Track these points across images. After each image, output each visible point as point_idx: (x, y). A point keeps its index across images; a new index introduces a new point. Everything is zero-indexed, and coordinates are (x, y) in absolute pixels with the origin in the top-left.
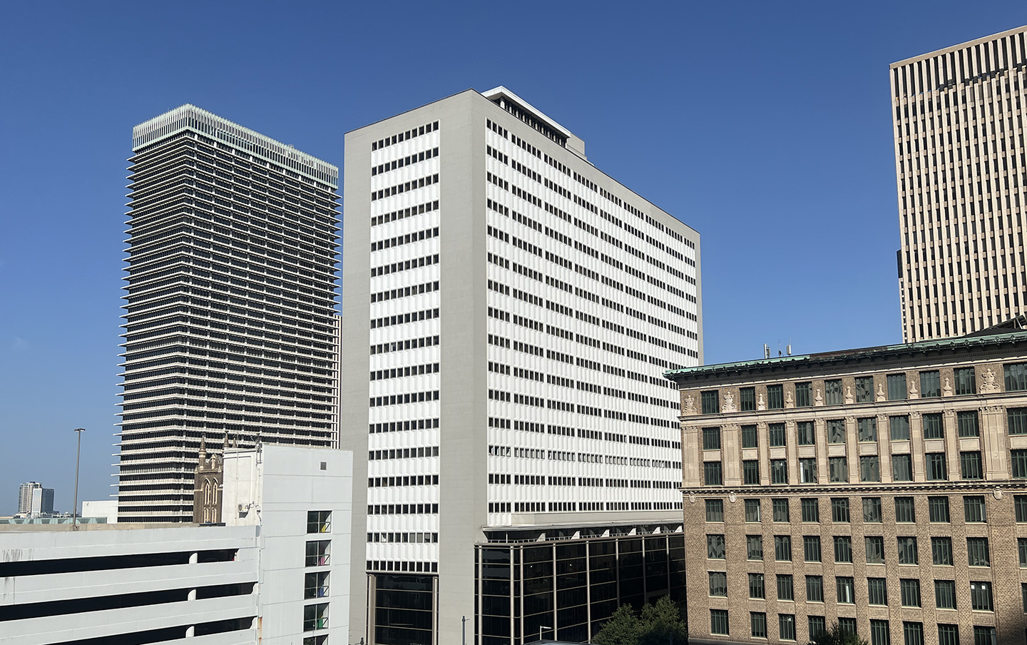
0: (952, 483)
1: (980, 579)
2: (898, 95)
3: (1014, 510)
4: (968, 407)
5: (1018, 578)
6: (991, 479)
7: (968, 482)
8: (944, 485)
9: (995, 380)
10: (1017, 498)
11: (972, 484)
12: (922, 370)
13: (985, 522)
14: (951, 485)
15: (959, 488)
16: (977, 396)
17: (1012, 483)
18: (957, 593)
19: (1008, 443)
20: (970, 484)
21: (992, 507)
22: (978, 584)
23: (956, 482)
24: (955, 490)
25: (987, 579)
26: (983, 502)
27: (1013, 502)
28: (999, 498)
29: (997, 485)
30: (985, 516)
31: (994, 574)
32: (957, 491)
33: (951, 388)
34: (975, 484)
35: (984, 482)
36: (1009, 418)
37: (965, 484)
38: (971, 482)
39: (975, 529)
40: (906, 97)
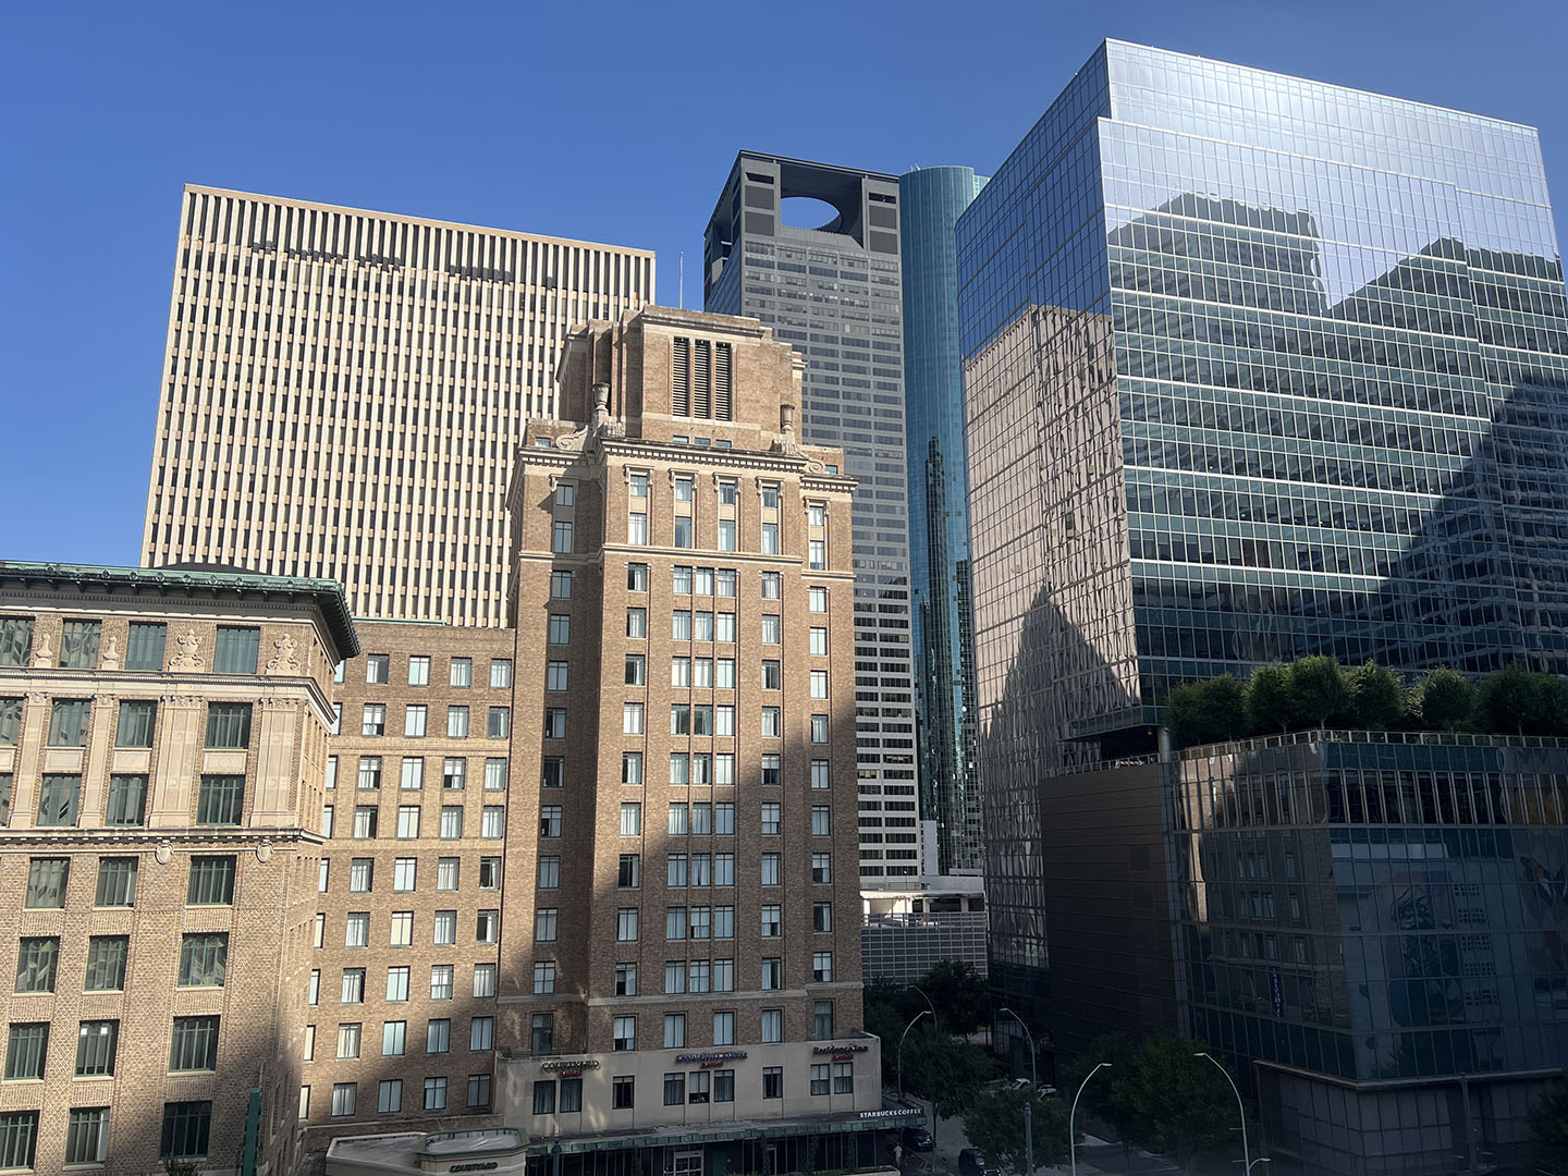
0: (82, 831)
1: (100, 1016)
2: (190, 232)
3: (187, 883)
4: (141, 693)
5: (169, 1009)
6: (157, 827)
7: (113, 831)
8: (66, 835)
9: (198, 650)
10: (196, 860)
11: (121, 834)
12: (68, 616)
13: (131, 905)
14: (79, 835)
15: (96, 841)
16: (161, 675)
17: (192, 834)
18: (51, 1044)
19: (200, 762)
20: (117, 834)
21: (150, 877)
22: (94, 1024)
23: (90, 831)
24: (86, 845)
25: (110, 1014)
26: (135, 869)
27: (188, 868)
28: (164, 861)
29: (164, 838)
30: (132, 895)
31: (127, 1003)
32: (89, 848)
33: (116, 656)
34: (126, 834)
35: (143, 831)
36: (210, 719)
37: (107, 834)
38: (120, 831)
39: (110, 920)
40: (202, 240)
